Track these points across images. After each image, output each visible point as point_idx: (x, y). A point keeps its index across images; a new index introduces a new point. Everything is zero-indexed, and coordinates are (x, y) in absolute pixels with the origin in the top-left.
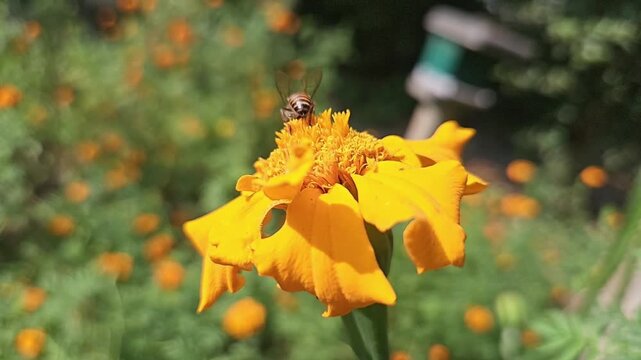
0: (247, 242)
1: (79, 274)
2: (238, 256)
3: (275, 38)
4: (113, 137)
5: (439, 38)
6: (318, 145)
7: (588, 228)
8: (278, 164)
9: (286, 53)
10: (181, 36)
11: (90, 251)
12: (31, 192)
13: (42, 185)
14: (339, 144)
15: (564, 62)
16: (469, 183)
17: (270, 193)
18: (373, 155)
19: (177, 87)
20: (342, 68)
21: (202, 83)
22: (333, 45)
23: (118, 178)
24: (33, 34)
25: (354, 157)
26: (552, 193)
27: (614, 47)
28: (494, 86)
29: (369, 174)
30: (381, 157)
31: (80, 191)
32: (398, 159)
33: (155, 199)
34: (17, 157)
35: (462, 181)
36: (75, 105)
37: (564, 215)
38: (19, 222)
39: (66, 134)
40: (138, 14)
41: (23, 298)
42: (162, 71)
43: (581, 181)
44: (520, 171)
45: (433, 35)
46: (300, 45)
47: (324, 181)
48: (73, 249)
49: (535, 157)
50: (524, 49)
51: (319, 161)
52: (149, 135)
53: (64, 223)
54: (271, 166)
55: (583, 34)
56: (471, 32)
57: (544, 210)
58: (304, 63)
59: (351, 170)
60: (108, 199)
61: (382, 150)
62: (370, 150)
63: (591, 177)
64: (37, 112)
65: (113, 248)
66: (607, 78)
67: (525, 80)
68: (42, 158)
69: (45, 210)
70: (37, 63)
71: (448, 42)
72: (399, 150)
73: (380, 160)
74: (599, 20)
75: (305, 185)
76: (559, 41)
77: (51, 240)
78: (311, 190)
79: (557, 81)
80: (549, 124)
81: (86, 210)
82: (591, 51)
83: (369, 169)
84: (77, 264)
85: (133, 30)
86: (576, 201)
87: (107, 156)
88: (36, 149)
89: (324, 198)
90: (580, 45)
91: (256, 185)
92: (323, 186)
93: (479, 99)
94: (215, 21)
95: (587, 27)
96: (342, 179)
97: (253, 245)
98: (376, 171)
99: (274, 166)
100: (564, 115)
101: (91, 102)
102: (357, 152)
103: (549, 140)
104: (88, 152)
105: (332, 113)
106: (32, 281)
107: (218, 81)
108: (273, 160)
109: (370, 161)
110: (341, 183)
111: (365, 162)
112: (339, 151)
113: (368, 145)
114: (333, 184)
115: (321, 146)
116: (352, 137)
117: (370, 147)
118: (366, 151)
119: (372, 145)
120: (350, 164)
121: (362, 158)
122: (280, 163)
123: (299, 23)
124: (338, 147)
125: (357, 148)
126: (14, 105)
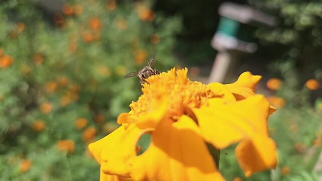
0: (126, 158)
1: (47, 152)
2: (121, 169)
3: (143, 23)
4: (63, 79)
5: (226, 18)
6: (169, 91)
7: (310, 111)
8: (144, 105)
9: (149, 31)
10: (96, 25)
11: (53, 139)
12: (23, 109)
13: (30, 105)
14: (182, 89)
15: (292, 27)
17: (141, 126)
18: (204, 95)
19: (95, 51)
20: (178, 37)
21: (108, 48)
22: (173, 25)
23: (65, 101)
24: (20, 29)
25: (193, 98)
26: (290, 94)
28: (256, 41)
29: (203, 107)
30: (210, 96)
31: (48, 107)
32: (220, 97)
33: (85, 110)
34: (15, 91)
36: (43, 63)
37: (298, 106)
38: (16, 125)
39: (39, 79)
40: (74, 16)
41: (20, 165)
42: (87, 44)
43: (306, 87)
44: (274, 84)
45: (223, 17)
46: (156, 27)
47: (175, 114)
48: (44, 138)
49: (279, 76)
50: (270, 21)
52: (82, 77)
53: (40, 124)
55: (300, 12)
56: (243, 14)
57: (287, 104)
58: (158, 35)
59: (192, 106)
60: (62, 111)
61: (210, 91)
62: (203, 92)
63: (311, 85)
64: (25, 67)
65: (64, 138)
66: (314, 33)
67: (271, 37)
68: (29, 91)
69: (31, 118)
70: (23, 41)
71: (231, 20)
72: (221, 91)
73: (209, 98)
74: (307, 4)
76: (288, 16)
77: (33, 134)
79: (288, 37)
80: (285, 59)
81: (51, 117)
82: (304, 20)
83: (203, 104)
84: (45, 147)
85: (71, 24)
86: (304, 98)
87: (61, 89)
88: (25, 87)
89: (175, 125)
90: (299, 17)
91: (130, 119)
92: (175, 117)
93: (249, 48)
94: (112, 17)
95: (302, 8)
96: (186, 112)
97: (131, 161)
98: (208, 105)
99: (141, 106)
100: (293, 53)
101: (52, 61)
102: (194, 94)
103: (286, 67)
104: (51, 88)
105: (176, 70)
106: (25, 155)
108: (141, 102)
109: (203, 99)
110: (185, 114)
111: (200, 99)
112: (183, 93)
113: (200, 89)
114: (181, 116)
115: (171, 91)
116: (190, 84)
117: (202, 90)
118: (201, 92)
119: (203, 89)
120: (190, 102)
121: (198, 98)
122: (146, 104)
123: (155, 15)
124: (182, 91)
125: (194, 91)
126: (10, 65)
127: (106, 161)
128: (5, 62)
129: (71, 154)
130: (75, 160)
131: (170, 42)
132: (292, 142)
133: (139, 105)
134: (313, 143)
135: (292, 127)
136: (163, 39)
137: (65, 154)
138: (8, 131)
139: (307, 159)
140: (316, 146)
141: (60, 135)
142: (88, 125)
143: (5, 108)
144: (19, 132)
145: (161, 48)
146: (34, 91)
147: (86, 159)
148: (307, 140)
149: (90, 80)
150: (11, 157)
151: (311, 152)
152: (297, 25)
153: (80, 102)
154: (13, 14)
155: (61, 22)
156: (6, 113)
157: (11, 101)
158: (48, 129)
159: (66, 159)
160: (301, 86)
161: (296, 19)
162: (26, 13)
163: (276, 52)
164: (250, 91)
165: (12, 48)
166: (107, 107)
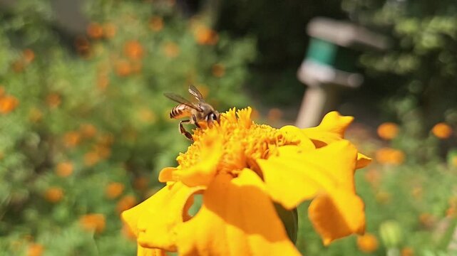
0: (170, 227)
1: (66, 233)
3: (202, 48)
4: (89, 128)
5: (319, 40)
6: (227, 137)
7: (439, 168)
9: (210, 59)
10: (135, 53)
11: (75, 213)
12: (32, 171)
13: (42, 165)
14: (244, 135)
15: (410, 50)
16: (359, 158)
17: (188, 182)
18: (273, 142)
19: (133, 88)
20: (251, 66)
21: (152, 84)
22: (244, 50)
23: (92, 159)
24: (28, 60)
25: (258, 146)
26: (411, 144)
27: (444, 36)
28: (361, 70)
29: (272, 158)
30: (281, 143)
31: (67, 168)
32: (295, 144)
33: (120, 171)
34: (21, 145)
35: (354, 157)
36: (61, 106)
37: (423, 161)
38: (22, 194)
39: (55, 128)
40: (104, 39)
41: (27, 251)
42: (123, 78)
43: (433, 134)
44: (387, 130)
45: (315, 38)
46: (220, 53)
47: (235, 167)
48: (62, 212)
49: (395, 120)
50: (380, 43)
51: (228, 150)
52: (116, 124)
53: (56, 192)
54: (188, 158)
55: (422, 30)
56: (342, 34)
57: (407, 158)
58: (223, 65)
59: (257, 156)
60: (88, 173)
61: (280, 137)
62: (271, 138)
63: (440, 131)
64: (34, 112)
65: (90, 211)
66: (442, 58)
67: (383, 65)
68: (40, 145)
69: (43, 184)
70: (32, 75)
71: (325, 42)
72: (295, 136)
73: (280, 146)
74: (431, 19)
75: (218, 172)
76: (404, 35)
77: (46, 206)
78: (223, 177)
79: (406, 64)
80: (404, 94)
81: (71, 182)
82: (428, 40)
83: (271, 154)
84: (63, 224)
85: (100, 50)
86: (430, 150)
87: (86, 142)
88: (35, 140)
89: (235, 181)
90: (420, 38)
91: (176, 175)
92: (234, 172)
93: (351, 81)
94: (158, 40)
95: (423, 24)
96: (249, 164)
97: (175, 229)
98: (278, 155)
99: (191, 158)
100: (413, 87)
101: (73, 103)
102: (260, 141)
103: (404, 106)
104: (71, 141)
105: (236, 111)
106: (34, 236)
107: (163, 81)
108: (190, 153)
109: (272, 147)
110: (249, 167)
111: (267, 148)
112: (245, 140)
113: (268, 134)
114: (241, 169)
115: (230, 138)
116: (255, 129)
117: (270, 136)
118: (268, 139)
119: (272, 134)
120: (255, 151)
121: (265, 145)
122: (196, 155)
123: (217, 37)
124: (244, 137)
125: (260, 137)
126: (13, 109)
127: (144, 231)
128: (6, 105)
129: (100, 234)
130: (106, 243)
131: (240, 74)
132: (415, 212)
133: (188, 157)
134: (445, 214)
135: (415, 191)
136: (229, 71)
137: (91, 235)
138: (10, 202)
139: (437, 236)
140: (449, 217)
141: (84, 207)
142: (125, 192)
143: (6, 170)
144: (26, 204)
145: (227, 82)
146: (46, 144)
147: (122, 241)
148: (437, 209)
149: (127, 129)
150: (13, 240)
151: (443, 225)
152: (417, 47)
153: (112, 160)
154: (17, 38)
155: (86, 47)
156: (8, 177)
157: (14, 159)
158: (66, 198)
159: (93, 241)
160: (426, 132)
161: (415, 40)
162: (35, 36)
163: (389, 85)
164: (337, 136)
165: (16, 85)
166: (151, 167)
